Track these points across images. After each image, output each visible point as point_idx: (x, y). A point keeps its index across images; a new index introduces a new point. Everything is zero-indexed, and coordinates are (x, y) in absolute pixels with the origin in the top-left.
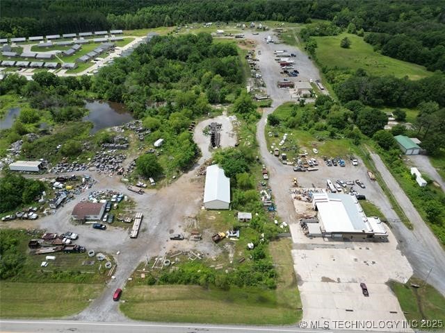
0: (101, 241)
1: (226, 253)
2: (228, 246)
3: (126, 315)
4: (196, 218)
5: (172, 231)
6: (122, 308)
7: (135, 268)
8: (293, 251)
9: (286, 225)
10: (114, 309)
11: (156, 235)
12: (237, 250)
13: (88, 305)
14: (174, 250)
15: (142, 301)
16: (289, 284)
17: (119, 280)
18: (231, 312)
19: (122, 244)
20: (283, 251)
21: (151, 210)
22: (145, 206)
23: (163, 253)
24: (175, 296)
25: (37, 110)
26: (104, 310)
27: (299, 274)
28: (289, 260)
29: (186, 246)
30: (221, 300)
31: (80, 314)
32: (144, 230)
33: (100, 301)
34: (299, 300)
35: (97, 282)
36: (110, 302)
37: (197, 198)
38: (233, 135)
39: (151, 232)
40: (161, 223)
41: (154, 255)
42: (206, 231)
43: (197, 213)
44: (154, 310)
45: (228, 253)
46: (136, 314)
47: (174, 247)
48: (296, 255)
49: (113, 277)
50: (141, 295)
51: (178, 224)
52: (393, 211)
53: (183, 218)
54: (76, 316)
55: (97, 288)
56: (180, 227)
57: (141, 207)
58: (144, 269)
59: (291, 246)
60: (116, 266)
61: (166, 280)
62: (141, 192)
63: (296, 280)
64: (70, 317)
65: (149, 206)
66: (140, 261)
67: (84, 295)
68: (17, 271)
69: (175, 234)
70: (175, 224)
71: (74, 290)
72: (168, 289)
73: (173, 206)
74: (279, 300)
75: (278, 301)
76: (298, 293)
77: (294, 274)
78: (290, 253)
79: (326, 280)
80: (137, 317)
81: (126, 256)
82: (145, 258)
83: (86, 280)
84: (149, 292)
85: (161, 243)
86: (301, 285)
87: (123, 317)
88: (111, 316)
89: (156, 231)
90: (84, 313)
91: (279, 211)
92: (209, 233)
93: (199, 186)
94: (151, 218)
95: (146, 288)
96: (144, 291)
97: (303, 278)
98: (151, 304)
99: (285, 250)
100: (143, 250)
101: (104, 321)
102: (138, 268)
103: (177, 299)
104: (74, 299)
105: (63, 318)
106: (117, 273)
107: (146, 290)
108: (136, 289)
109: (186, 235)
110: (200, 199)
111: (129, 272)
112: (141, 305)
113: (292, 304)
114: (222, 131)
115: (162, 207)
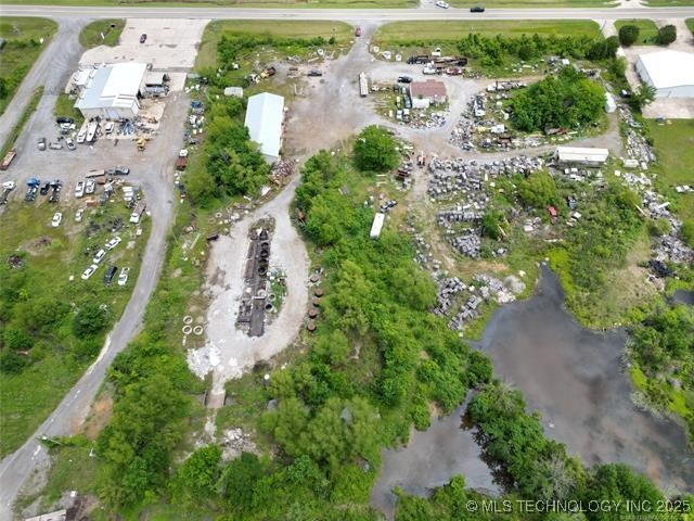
1: (263, 64)
3: (346, 24)
4: (295, 95)
5: (322, 82)
6: (351, 28)
8: (193, 66)
9: (187, 89)
11: (339, 77)
12: (251, 66)
16: (208, 43)
21: (354, 105)
22: (363, 109)
27: (195, 50)
28: (199, 59)
29: (304, 69)
32: (354, 82)
34: (205, 34)
36: (363, 30)
39: (345, 81)
40: (337, 91)
41: (335, 61)
42: (283, 82)
43: (294, 103)
47: (317, 67)
48: (191, 63)
49: (368, 43)
51: (316, 89)
53: (311, 96)
56: (314, 87)
57: (368, 109)
59: (191, 70)
61: (319, 43)
65: (358, 110)
69: (319, 78)
73: (326, 111)
76: (203, 38)
77: (200, 50)
78: (195, 64)
79: (173, 46)
82: (343, 58)
85: (332, 70)
86: (197, 43)
87: (350, 23)
89: (340, 82)
92: (280, 81)
94: (350, 95)
97: (193, 47)
100: (348, 65)
109: (305, 78)
110: (291, 121)
114: (240, 293)
115: (341, 110)
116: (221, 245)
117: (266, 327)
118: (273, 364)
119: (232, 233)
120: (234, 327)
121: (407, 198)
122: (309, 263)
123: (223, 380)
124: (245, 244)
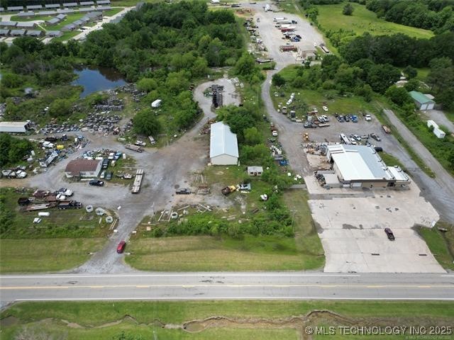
0: (99, 197)
1: (237, 205)
2: (239, 198)
3: (132, 266)
4: (202, 174)
5: (177, 186)
6: (128, 260)
7: (139, 222)
8: (309, 201)
9: (300, 177)
10: (118, 261)
11: (160, 191)
12: (249, 202)
13: (89, 258)
14: (181, 204)
15: (149, 253)
16: (308, 232)
17: (122, 233)
18: (248, 260)
19: (123, 199)
20: (299, 202)
21: (153, 168)
22: (146, 164)
23: (169, 207)
24: (186, 247)
25: (21, 75)
26: (108, 262)
27: (319, 222)
28: (306, 210)
29: (194, 199)
30: (236, 249)
31: (80, 267)
32: (147, 186)
33: (102, 254)
34: (320, 246)
35: (97, 236)
36: (114, 255)
37: (201, 155)
38: (236, 96)
39: (154, 187)
40: (164, 179)
41: (159, 208)
42: (214, 185)
43: (203, 169)
44: (162, 261)
45: (241, 205)
46: (144, 265)
47: (181, 201)
48: (313, 205)
49: (115, 231)
50: (148, 247)
51: (183, 180)
52: (413, 161)
53: (188, 174)
54: (76, 269)
55: (98, 241)
56: (186, 182)
57: (141, 164)
58: (149, 223)
59: (306, 196)
60: (118, 220)
61: (175, 231)
62: (140, 151)
63: (316, 228)
64: (68, 271)
65: (150, 163)
66: (145, 215)
67: (84, 249)
68: (6, 227)
69: (180, 189)
70: (179, 180)
71: (73, 244)
72: (177, 241)
73: (177, 163)
74: (299, 247)
75: (297, 248)
76: (319, 240)
77: (313, 222)
78: (307, 203)
79: (347, 227)
80: (144, 268)
81: (128, 211)
82: (150, 212)
83: (85, 234)
84: (157, 244)
85: (166, 198)
86: (321, 232)
87: (129, 268)
88: (115, 267)
89: (160, 186)
90: (84, 267)
91: (291, 165)
92: (218, 187)
93: (203, 144)
94: (153, 175)
95: (154, 241)
96: (151, 243)
97: (323, 225)
98: (160, 255)
99: (301, 200)
101: (108, 273)
102: (143, 221)
103: (188, 250)
104: (73, 254)
105: (61, 272)
106: (120, 227)
107: (153, 242)
108: (141, 241)
109: (193, 189)
110: (206, 156)
111: (133, 225)
112: (148, 257)
113: (313, 251)
114: (224, 93)
115: (165, 164)
116: (237, 104)
117: (211, 87)
118: (207, 81)
120: (224, 86)
123: (224, 78)
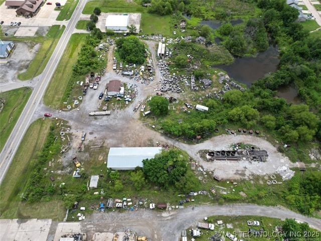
0: (90, 100)
1: (63, 168)
2: (69, 169)
4: (102, 147)
5: (91, 134)
8: (50, 221)
9: (80, 219)
12: (62, 176)
13: (47, 106)
16: (22, 212)
19: (86, 110)
20: (52, 212)
21: (115, 119)
22: (120, 115)
23: (73, 131)
26: (41, 112)
27: (27, 222)
28: (43, 216)
31: (43, 104)
32: (96, 119)
33: (48, 110)
34: (6, 218)
39: (93, 122)
40: (101, 126)
41: (73, 127)
42: (87, 154)
48: (46, 223)
49: (61, 111)
50: (45, 126)
53: (104, 138)
55: (57, 106)
56: (96, 138)
57: (120, 113)
58: (62, 124)
59: (56, 220)
60: (69, 111)
63: (22, 218)
64: (42, 101)
65: (120, 117)
67: (54, 103)
69: (88, 135)
73: (118, 131)
74: (13, 204)
75: (12, 202)
76: (12, 218)
77: (29, 218)
78: (49, 218)
80: (32, 126)
81: (75, 114)
82: (71, 123)
84: (46, 129)
85: (81, 129)
86: (18, 222)
87: (34, 120)
88: (37, 116)
89: (94, 125)
91: (100, 214)
97: (23, 225)
99: (53, 214)
100: (78, 121)
101: (35, 113)
102: (64, 121)
104: (53, 100)
113: (6, 212)
114: (247, 162)
116: (220, 175)
117: (261, 150)
118: (278, 146)
119: (212, 170)
120: (266, 163)
121: (182, 100)
122: (224, 135)
123: (292, 163)
124: (217, 163)
